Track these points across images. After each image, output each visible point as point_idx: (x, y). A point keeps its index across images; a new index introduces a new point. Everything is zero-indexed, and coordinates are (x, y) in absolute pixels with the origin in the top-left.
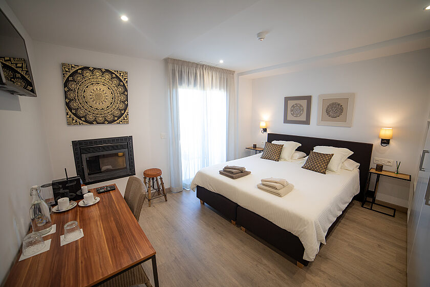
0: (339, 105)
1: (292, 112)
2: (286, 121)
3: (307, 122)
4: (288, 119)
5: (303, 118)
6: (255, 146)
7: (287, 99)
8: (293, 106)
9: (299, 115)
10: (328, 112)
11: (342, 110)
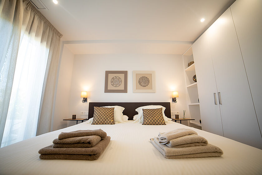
0: (146, 78)
1: (112, 83)
2: (107, 91)
3: (125, 91)
4: (109, 89)
5: (122, 87)
6: (74, 117)
7: (107, 73)
8: (113, 78)
9: (118, 86)
10: (140, 83)
11: (149, 81)
